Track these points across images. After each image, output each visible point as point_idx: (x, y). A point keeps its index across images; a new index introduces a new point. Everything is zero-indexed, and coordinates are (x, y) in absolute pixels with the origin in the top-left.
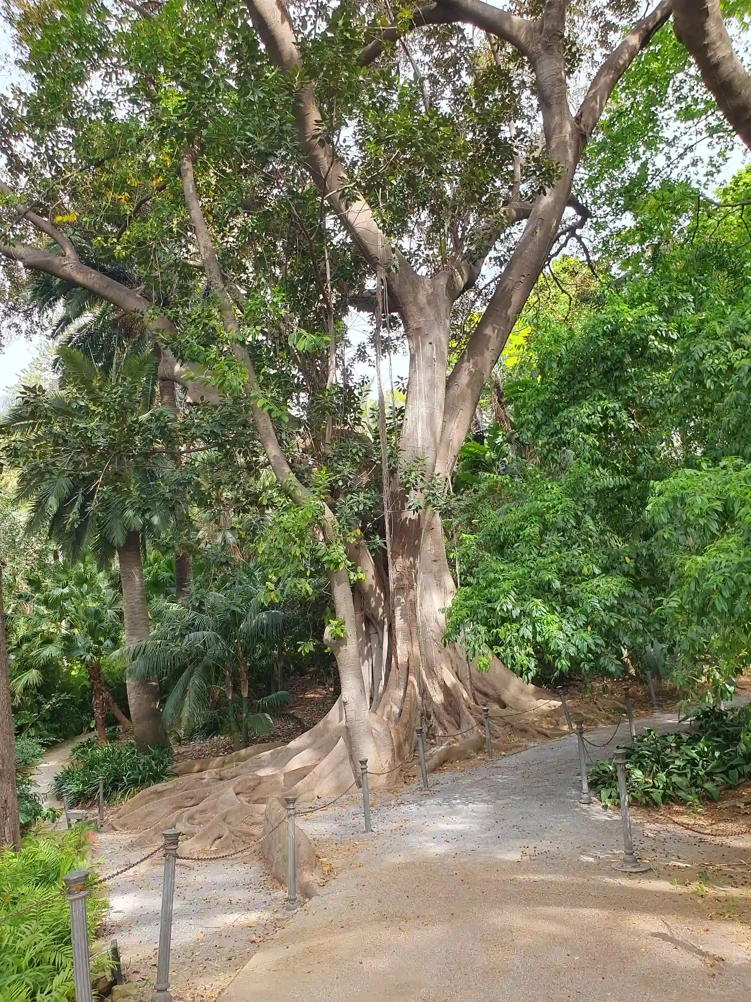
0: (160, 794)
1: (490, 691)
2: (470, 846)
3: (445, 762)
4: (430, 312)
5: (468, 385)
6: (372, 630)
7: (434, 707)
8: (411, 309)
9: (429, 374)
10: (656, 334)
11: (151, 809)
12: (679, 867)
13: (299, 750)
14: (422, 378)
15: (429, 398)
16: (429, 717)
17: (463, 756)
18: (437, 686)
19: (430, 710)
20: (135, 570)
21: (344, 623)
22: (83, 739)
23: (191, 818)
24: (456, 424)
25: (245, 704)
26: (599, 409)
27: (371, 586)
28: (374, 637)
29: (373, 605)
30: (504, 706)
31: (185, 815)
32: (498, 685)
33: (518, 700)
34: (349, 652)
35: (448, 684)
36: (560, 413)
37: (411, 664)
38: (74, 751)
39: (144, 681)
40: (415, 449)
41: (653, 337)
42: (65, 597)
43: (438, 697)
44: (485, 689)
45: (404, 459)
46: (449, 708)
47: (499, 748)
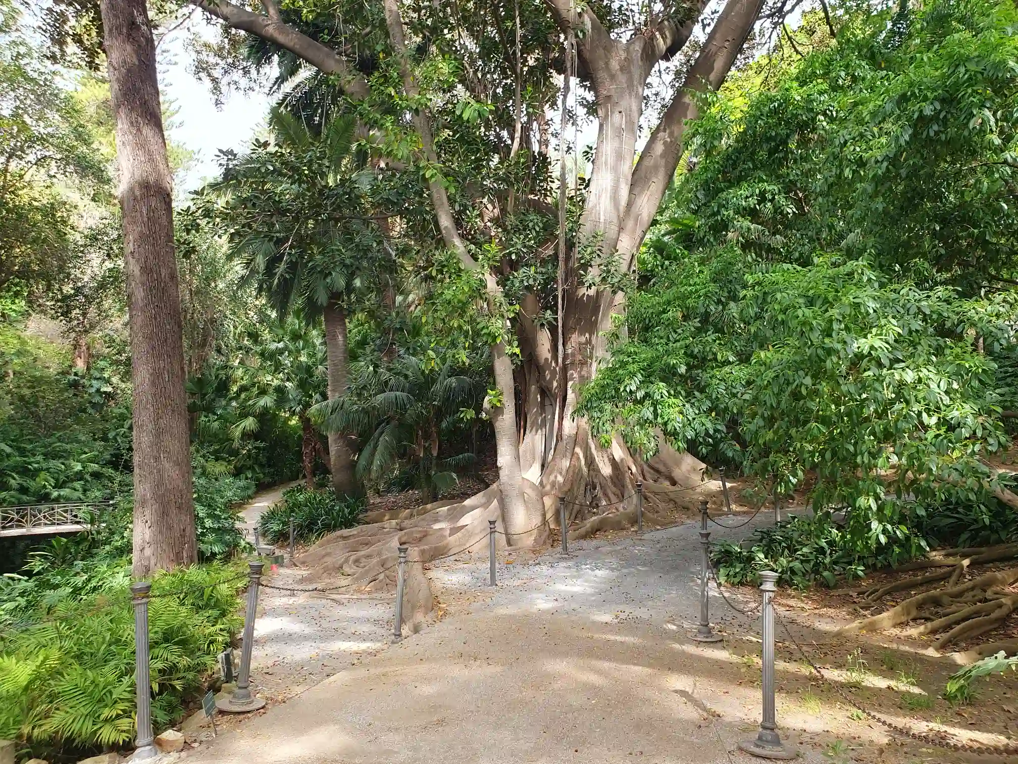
0: (345, 538)
1: (662, 468)
2: (574, 606)
3: (597, 531)
4: (622, 78)
5: (662, 156)
6: (547, 402)
7: (601, 479)
8: (602, 75)
9: (616, 144)
10: (825, 114)
11: (329, 550)
12: (751, 642)
13: (473, 508)
14: (609, 148)
15: (615, 169)
16: (595, 488)
17: (618, 526)
18: (606, 460)
19: (595, 480)
20: (338, 330)
21: (501, 394)
22: (294, 484)
23: (357, 561)
24: (646, 198)
25: (434, 462)
26: (757, 191)
27: (546, 359)
28: (548, 409)
29: (548, 378)
30: (674, 483)
31: (352, 558)
32: (670, 463)
33: (688, 478)
34: (506, 421)
35: (617, 458)
36: (720, 195)
37: (580, 437)
38: (284, 494)
39: (343, 434)
40: (596, 223)
41: (822, 118)
42: (281, 352)
43: (606, 470)
44: (656, 466)
45: (584, 234)
46: (616, 481)
47: (656, 522)
